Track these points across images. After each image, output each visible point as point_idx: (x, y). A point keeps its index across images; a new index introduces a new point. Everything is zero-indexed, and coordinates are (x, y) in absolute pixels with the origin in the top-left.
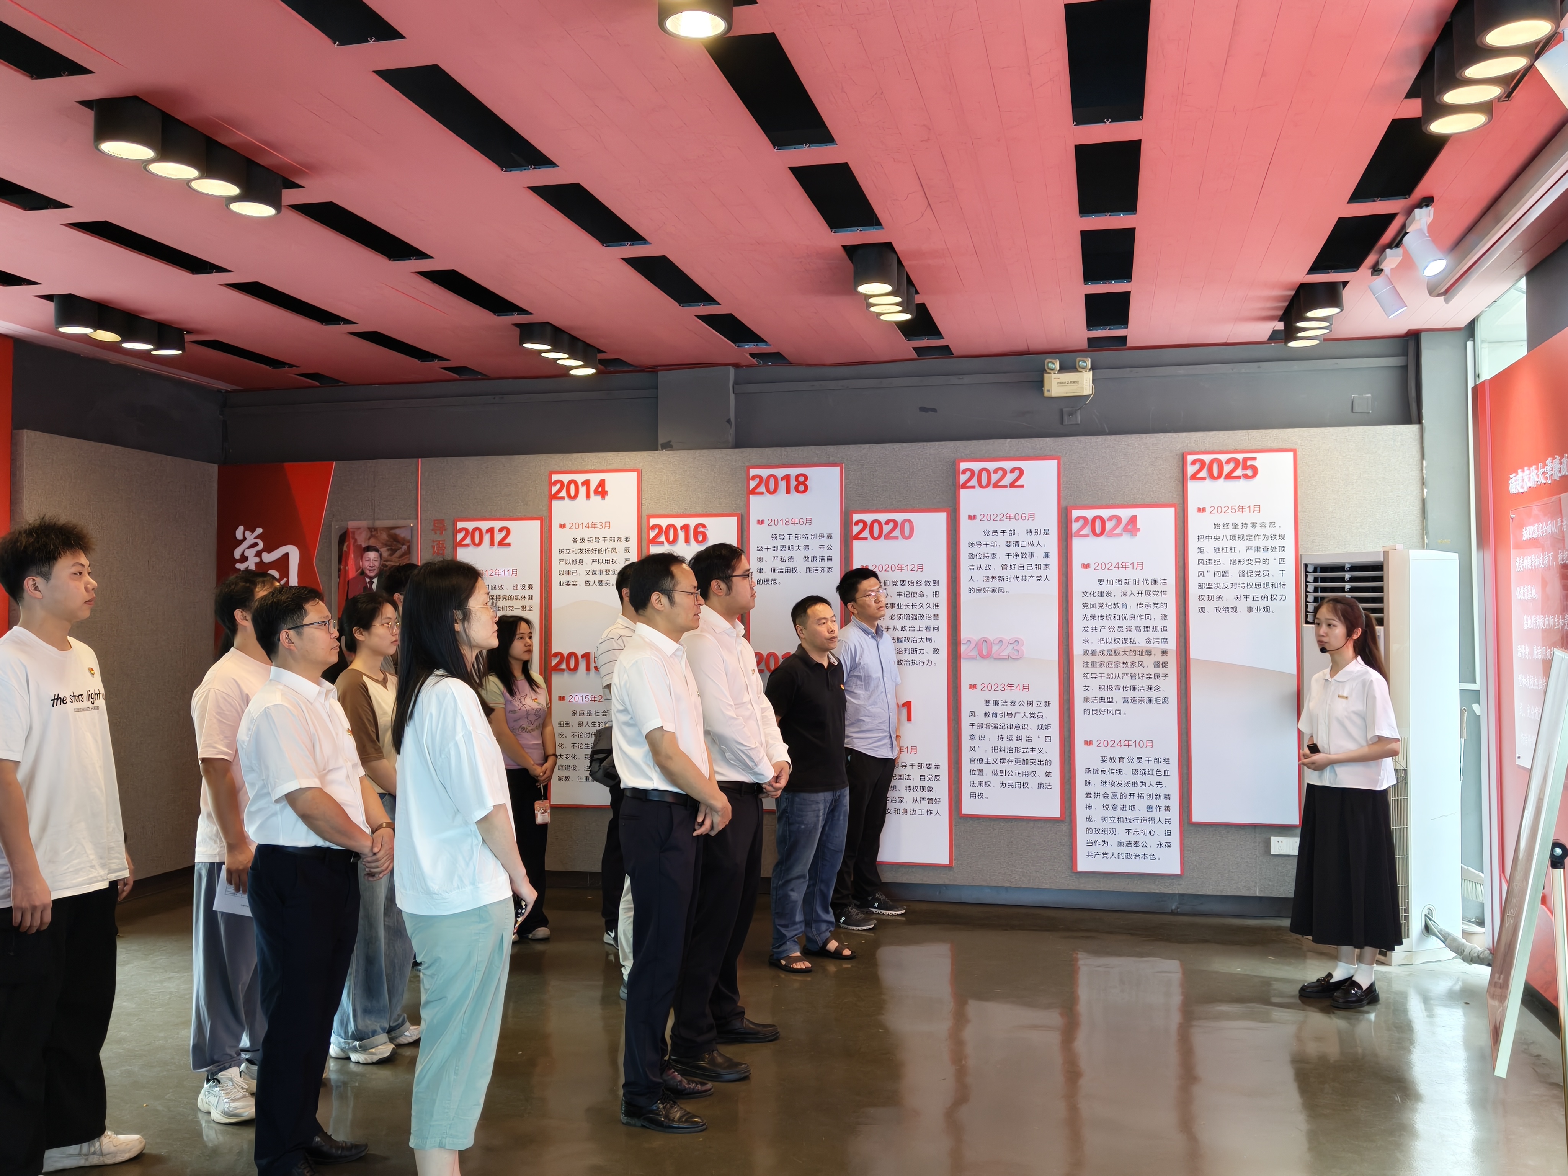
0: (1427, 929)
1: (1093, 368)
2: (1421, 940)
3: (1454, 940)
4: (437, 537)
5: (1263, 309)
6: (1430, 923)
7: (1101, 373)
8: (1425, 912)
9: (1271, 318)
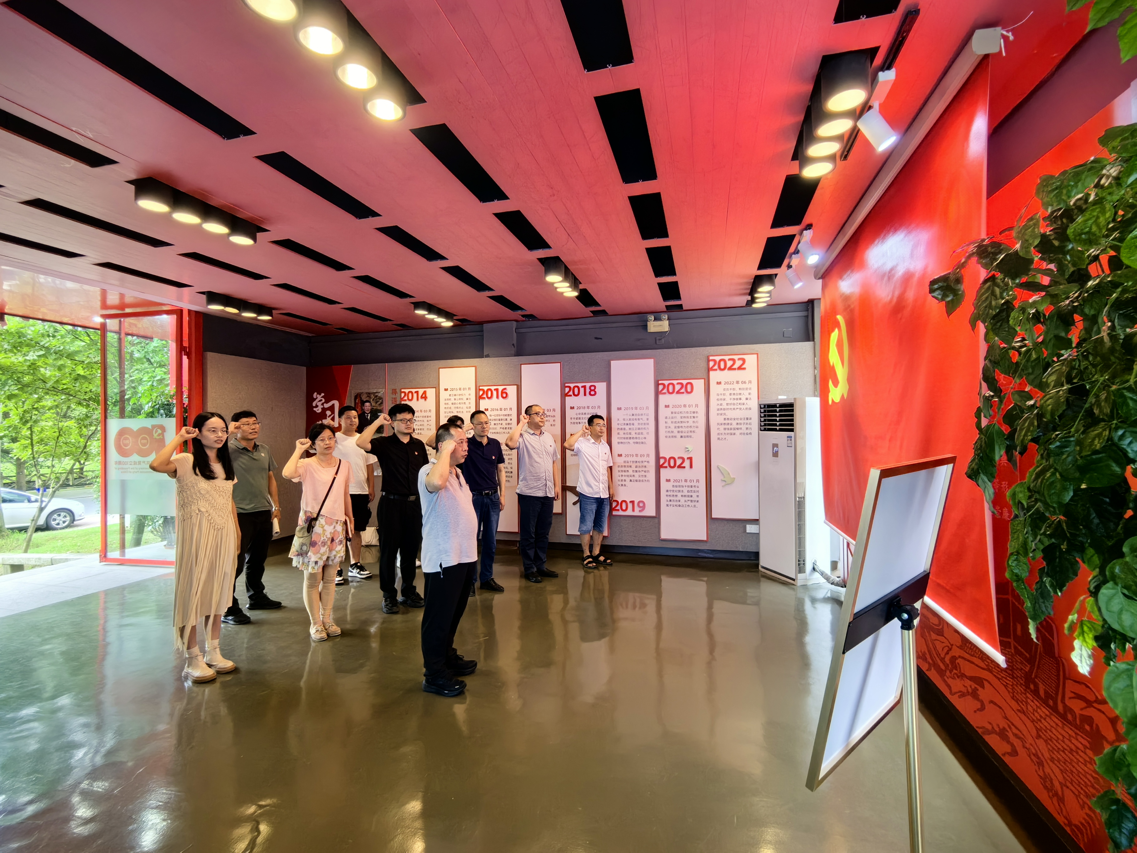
0: (814, 569)
1: (668, 319)
2: (811, 574)
3: (827, 574)
4: (394, 396)
5: (742, 289)
6: (815, 567)
7: (672, 321)
8: (813, 561)
9: (745, 294)
